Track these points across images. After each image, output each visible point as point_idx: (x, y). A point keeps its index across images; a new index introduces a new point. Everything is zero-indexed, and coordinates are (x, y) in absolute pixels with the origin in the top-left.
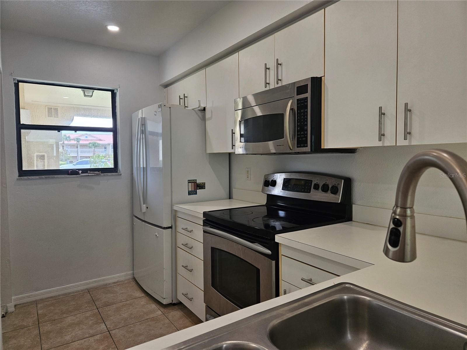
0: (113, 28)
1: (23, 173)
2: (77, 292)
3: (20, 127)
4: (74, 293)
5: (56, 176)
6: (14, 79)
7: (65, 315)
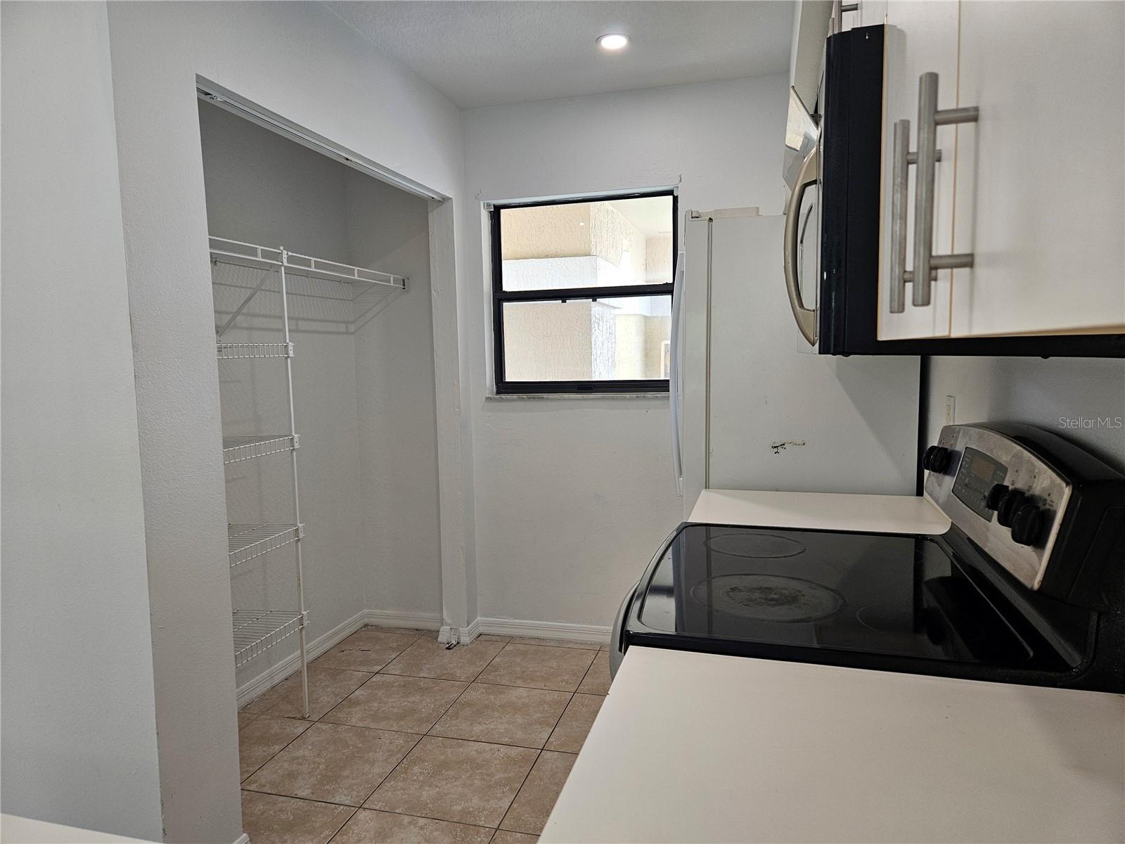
0: (614, 42)
1: (504, 387)
2: (582, 644)
3: (501, 297)
4: (576, 643)
5: (545, 395)
6: (489, 205)
7: (519, 682)
